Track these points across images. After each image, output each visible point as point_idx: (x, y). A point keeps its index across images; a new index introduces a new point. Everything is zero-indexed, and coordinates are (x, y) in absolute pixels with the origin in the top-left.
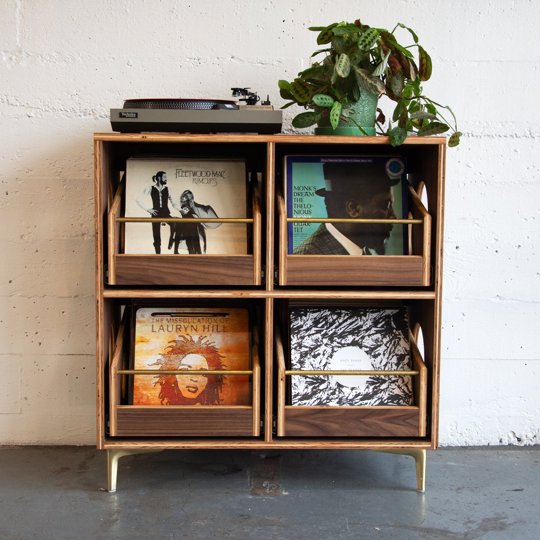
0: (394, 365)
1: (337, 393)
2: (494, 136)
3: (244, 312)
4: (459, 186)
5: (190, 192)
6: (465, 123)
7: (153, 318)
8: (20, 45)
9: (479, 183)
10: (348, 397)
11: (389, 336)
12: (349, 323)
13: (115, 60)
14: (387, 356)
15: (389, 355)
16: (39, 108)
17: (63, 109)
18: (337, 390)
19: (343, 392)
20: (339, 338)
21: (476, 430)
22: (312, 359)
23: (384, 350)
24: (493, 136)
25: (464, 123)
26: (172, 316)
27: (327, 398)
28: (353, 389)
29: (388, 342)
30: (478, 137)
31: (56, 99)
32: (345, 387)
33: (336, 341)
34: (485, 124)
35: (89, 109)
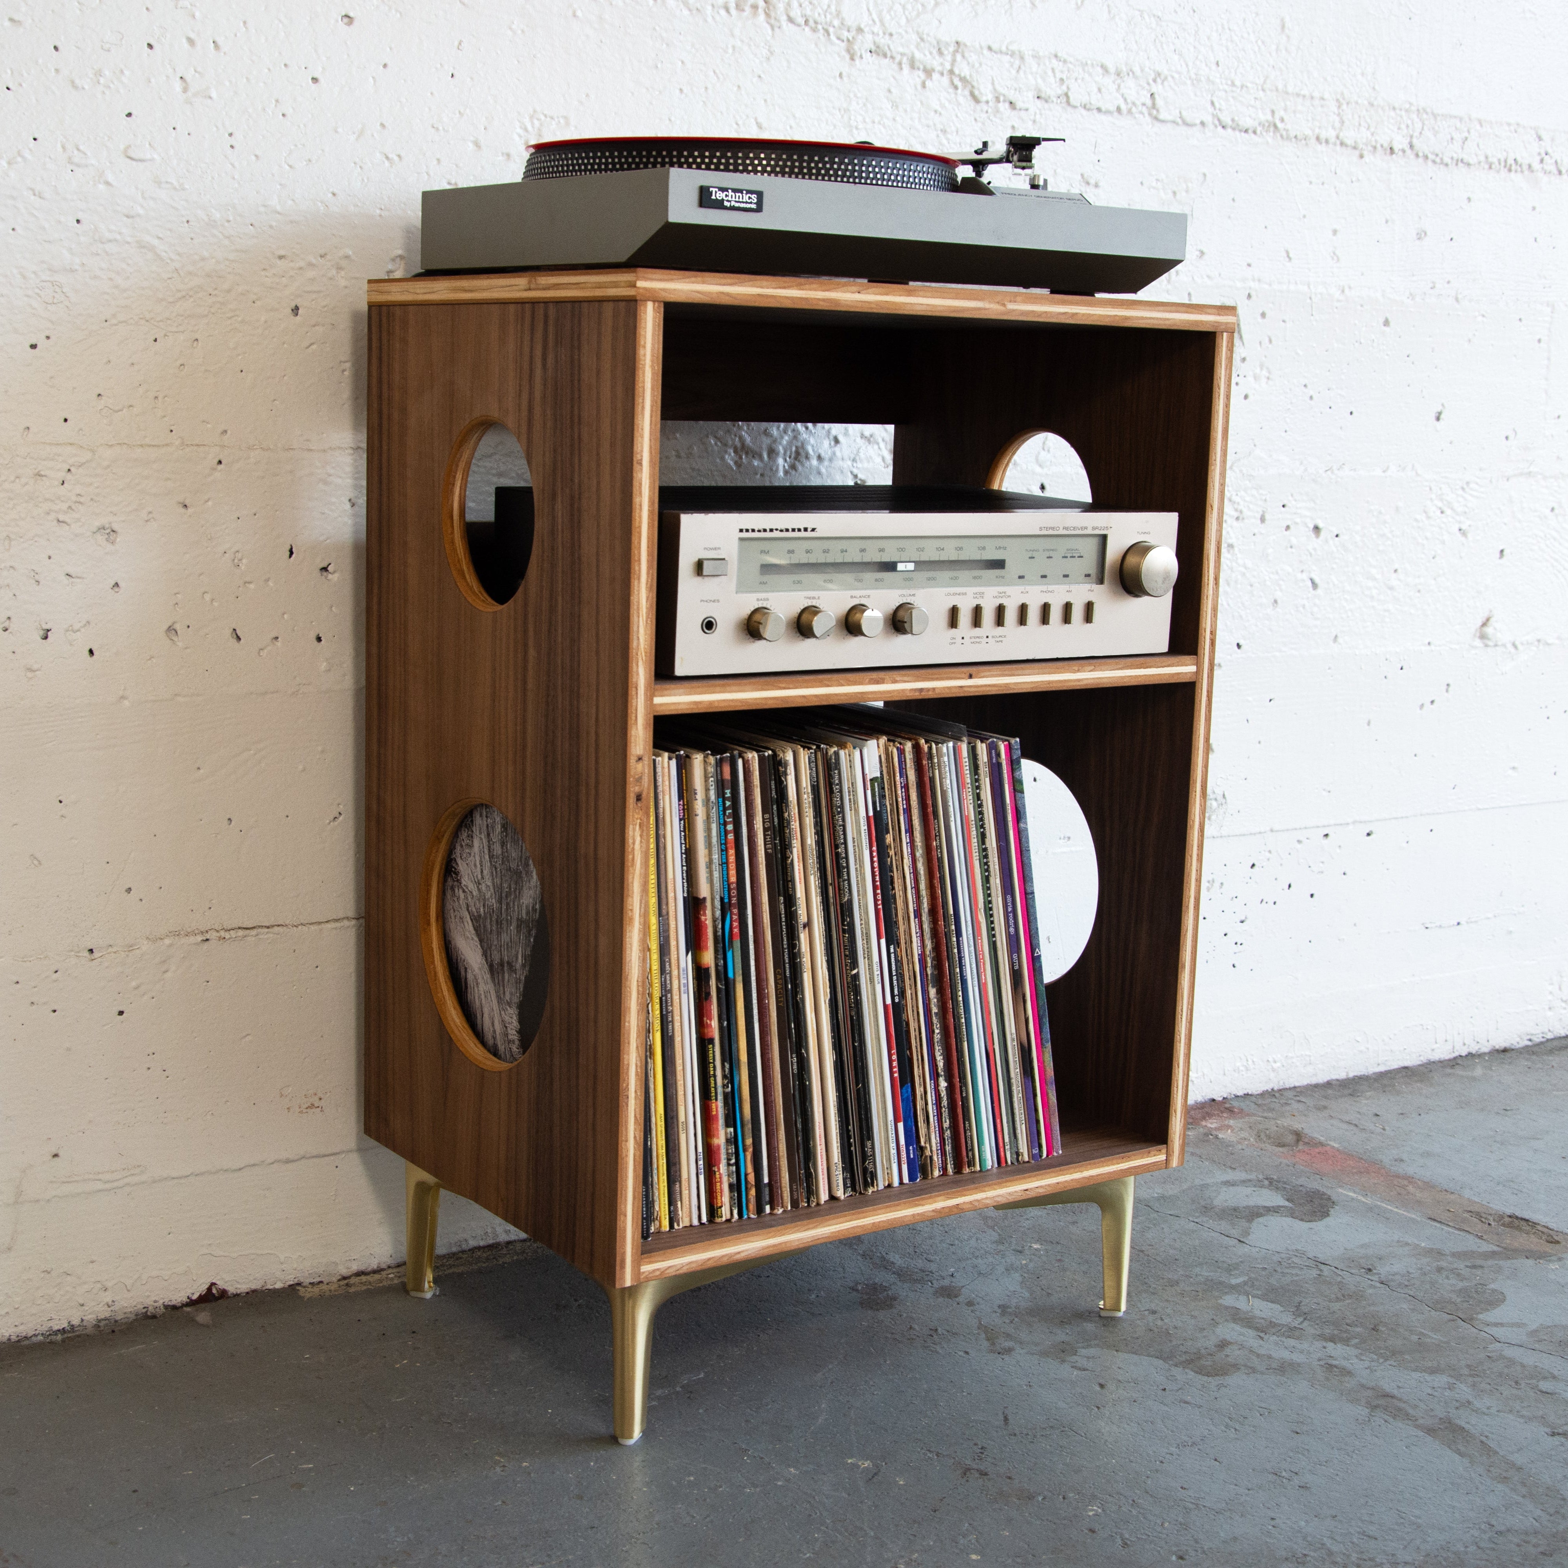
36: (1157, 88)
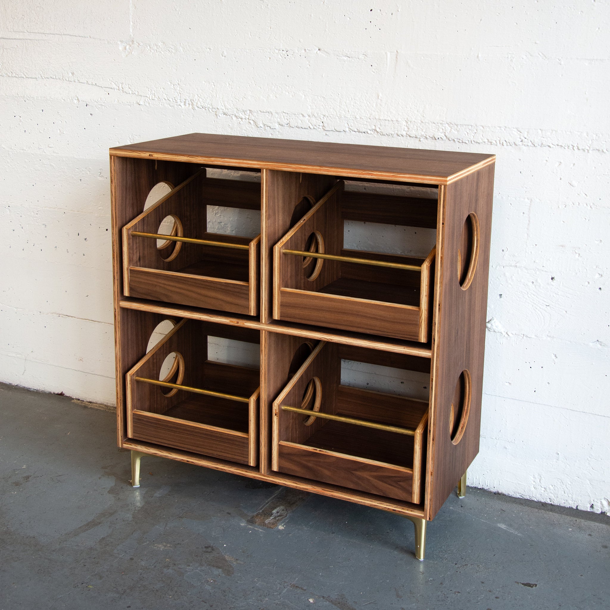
2: (605, 151)
4: (559, 207)
6: (570, 134)
8: (132, 35)
9: (583, 206)
13: (211, 51)
16: (147, 97)
17: (166, 99)
21: (563, 489)
24: (603, 151)
25: (568, 133)
30: (585, 151)
31: (161, 88)
34: (594, 136)
35: (188, 99)
36: (325, 120)
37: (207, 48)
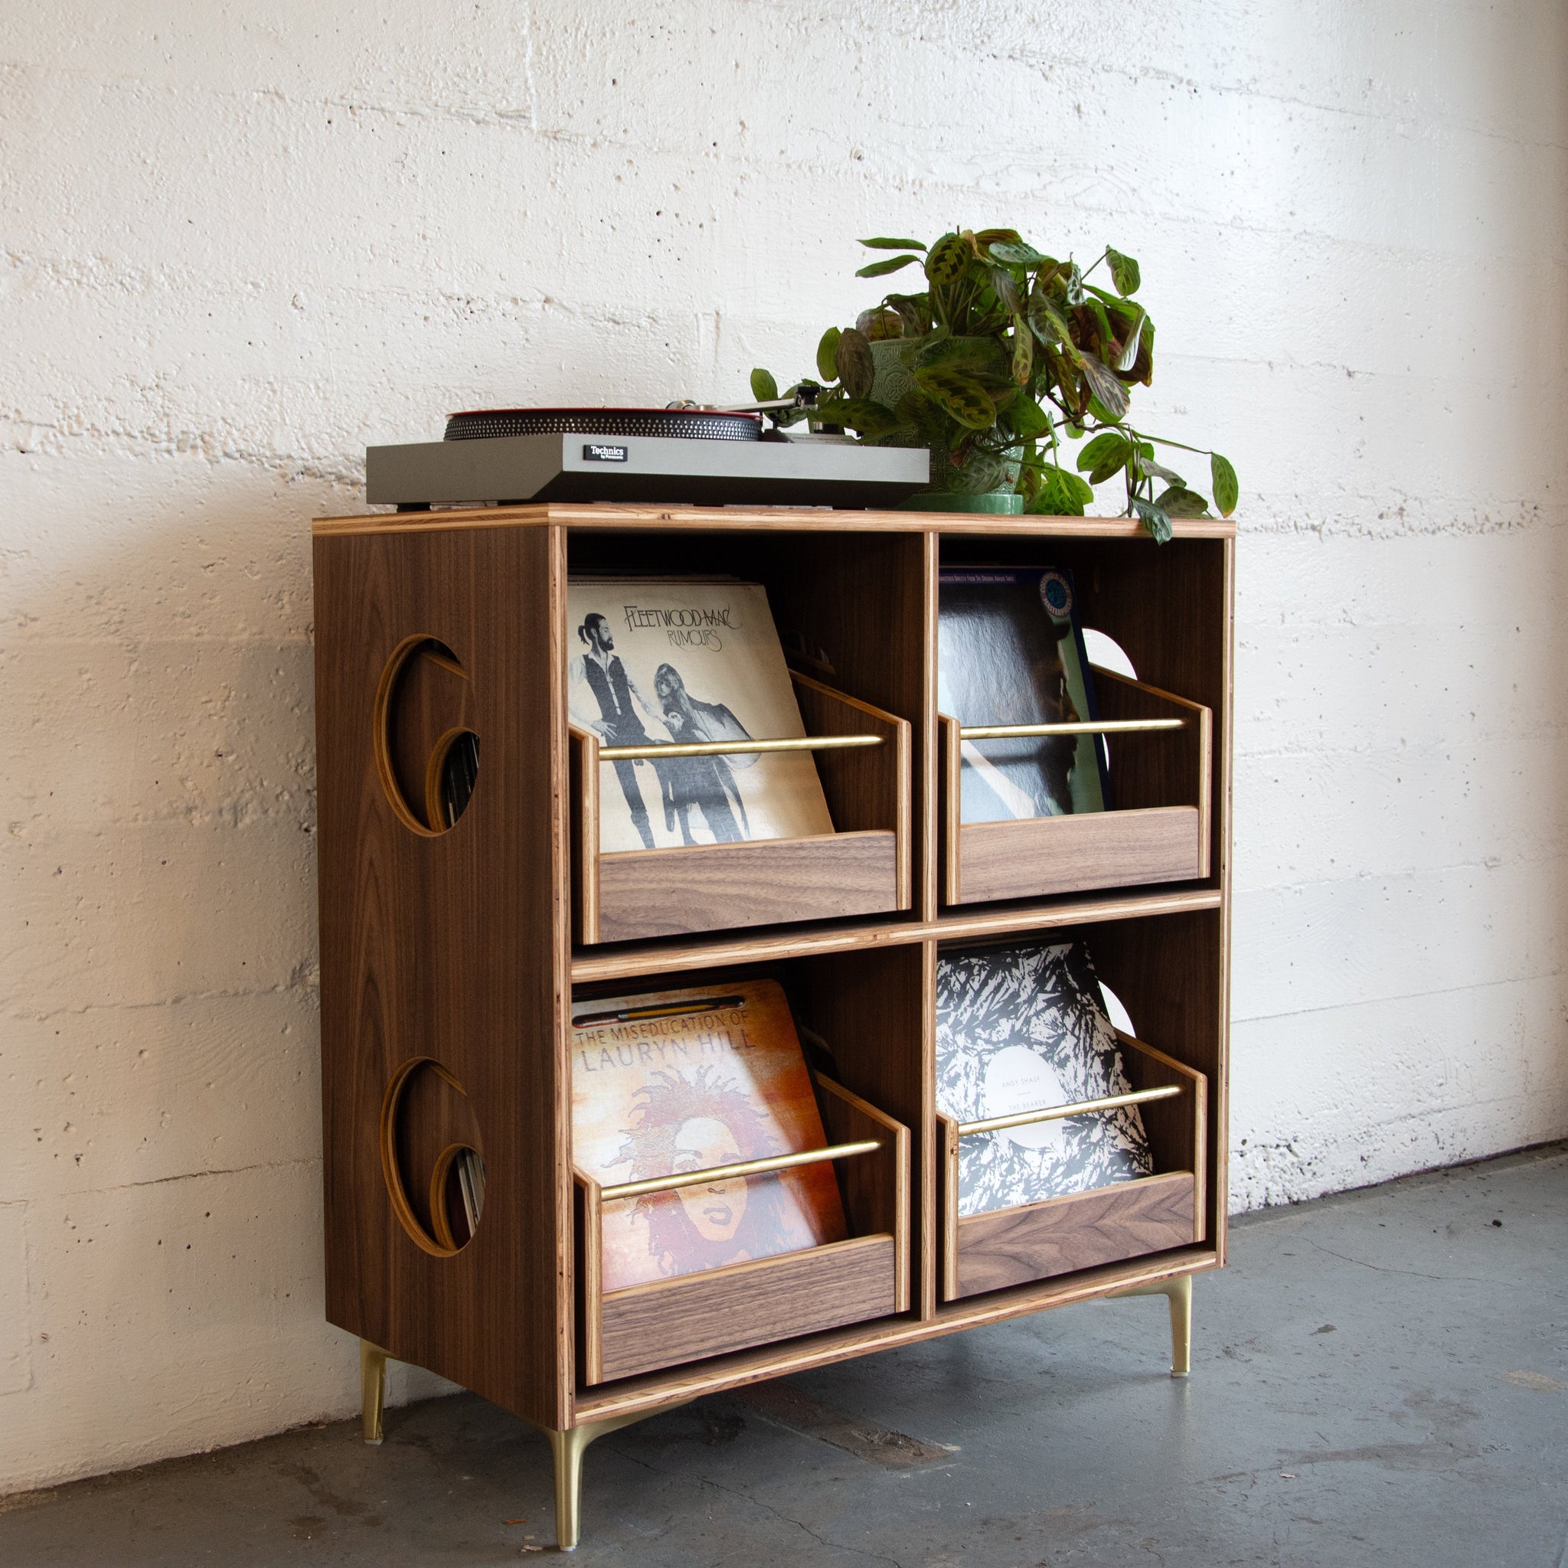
0: (1100, 1081)
1: (1017, 1167)
3: (775, 988)
5: (671, 670)
7: (580, 1031)
10: (1039, 1173)
11: (1072, 1010)
12: (992, 989)
13: (261, 290)
14: (1081, 1059)
15: (1086, 1056)
16: (52, 426)
17: (121, 430)
18: (1016, 1159)
19: (1026, 1163)
20: (984, 1030)
22: (948, 1091)
23: (1073, 1047)
26: (622, 1021)
27: (1003, 1185)
28: (1043, 1152)
29: (1074, 1026)
31: (99, 399)
32: (1029, 1149)
33: (981, 1038)
35: (195, 430)
37: (246, 283)
